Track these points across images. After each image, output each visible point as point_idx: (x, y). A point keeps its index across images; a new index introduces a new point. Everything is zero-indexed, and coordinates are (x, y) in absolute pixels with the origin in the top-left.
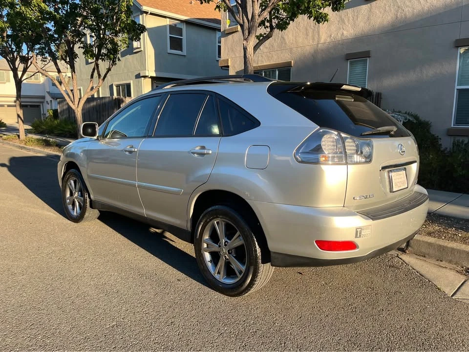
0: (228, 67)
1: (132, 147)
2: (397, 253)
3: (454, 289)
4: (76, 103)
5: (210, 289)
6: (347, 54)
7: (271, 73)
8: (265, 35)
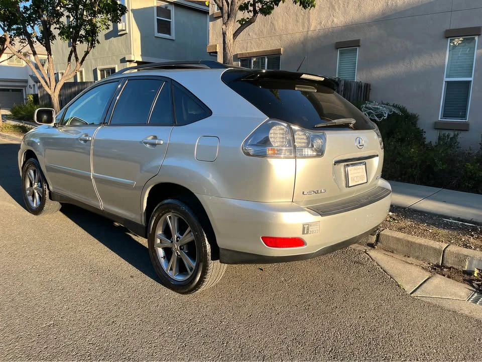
0: (216, 53)
1: (87, 135)
2: (366, 248)
3: (415, 287)
4: (53, 87)
5: (162, 286)
6: (337, 43)
7: (260, 60)
8: (247, 20)
